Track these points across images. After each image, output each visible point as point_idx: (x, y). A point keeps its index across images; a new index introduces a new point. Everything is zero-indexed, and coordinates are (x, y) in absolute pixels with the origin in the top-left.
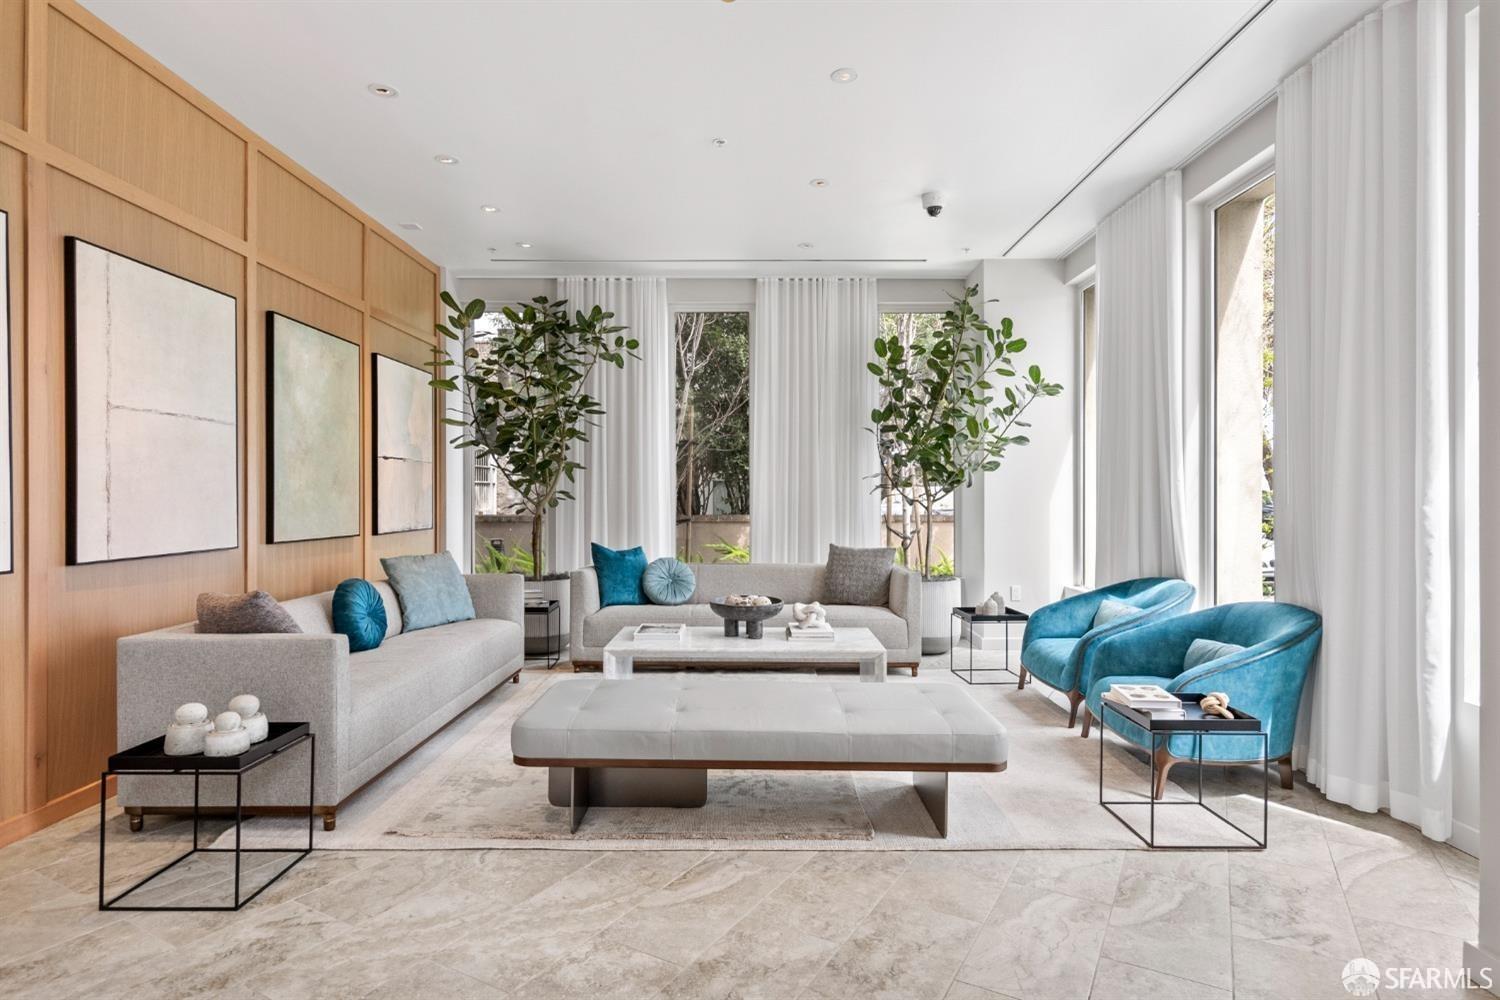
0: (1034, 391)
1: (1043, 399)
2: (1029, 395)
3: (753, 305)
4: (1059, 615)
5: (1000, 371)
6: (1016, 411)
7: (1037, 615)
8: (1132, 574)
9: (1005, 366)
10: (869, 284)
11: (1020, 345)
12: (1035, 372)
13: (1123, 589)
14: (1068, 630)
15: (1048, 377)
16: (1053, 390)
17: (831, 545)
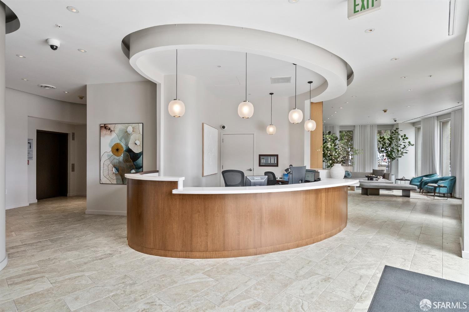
0: (409, 145)
1: (411, 147)
2: (408, 146)
3: (354, 130)
4: (416, 179)
5: (403, 142)
6: (405, 148)
7: (412, 180)
8: (428, 174)
9: (404, 142)
10: (376, 126)
11: (407, 138)
12: (409, 142)
13: (426, 176)
14: (417, 181)
15: (412, 143)
16: (413, 145)
17: (373, 169)
